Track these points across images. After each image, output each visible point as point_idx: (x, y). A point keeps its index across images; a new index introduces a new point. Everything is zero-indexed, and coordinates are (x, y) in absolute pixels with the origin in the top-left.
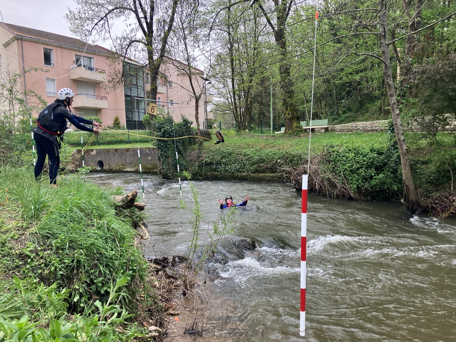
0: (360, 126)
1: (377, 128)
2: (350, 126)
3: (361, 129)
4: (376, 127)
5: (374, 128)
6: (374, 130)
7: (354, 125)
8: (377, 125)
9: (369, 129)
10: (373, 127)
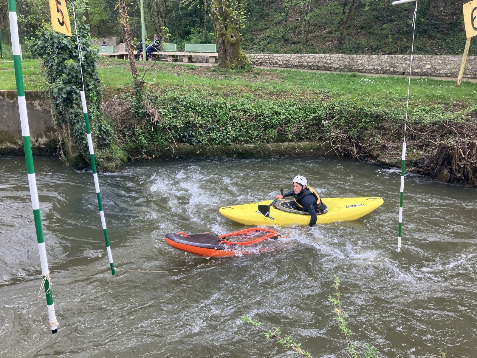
0: (279, 58)
1: (310, 64)
2: (258, 57)
3: (281, 62)
4: (308, 62)
5: (305, 63)
6: (305, 66)
7: (267, 57)
8: (310, 60)
9: (296, 64)
10: (303, 62)
